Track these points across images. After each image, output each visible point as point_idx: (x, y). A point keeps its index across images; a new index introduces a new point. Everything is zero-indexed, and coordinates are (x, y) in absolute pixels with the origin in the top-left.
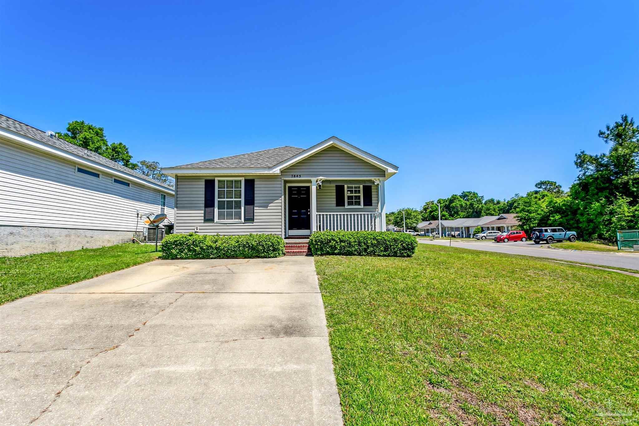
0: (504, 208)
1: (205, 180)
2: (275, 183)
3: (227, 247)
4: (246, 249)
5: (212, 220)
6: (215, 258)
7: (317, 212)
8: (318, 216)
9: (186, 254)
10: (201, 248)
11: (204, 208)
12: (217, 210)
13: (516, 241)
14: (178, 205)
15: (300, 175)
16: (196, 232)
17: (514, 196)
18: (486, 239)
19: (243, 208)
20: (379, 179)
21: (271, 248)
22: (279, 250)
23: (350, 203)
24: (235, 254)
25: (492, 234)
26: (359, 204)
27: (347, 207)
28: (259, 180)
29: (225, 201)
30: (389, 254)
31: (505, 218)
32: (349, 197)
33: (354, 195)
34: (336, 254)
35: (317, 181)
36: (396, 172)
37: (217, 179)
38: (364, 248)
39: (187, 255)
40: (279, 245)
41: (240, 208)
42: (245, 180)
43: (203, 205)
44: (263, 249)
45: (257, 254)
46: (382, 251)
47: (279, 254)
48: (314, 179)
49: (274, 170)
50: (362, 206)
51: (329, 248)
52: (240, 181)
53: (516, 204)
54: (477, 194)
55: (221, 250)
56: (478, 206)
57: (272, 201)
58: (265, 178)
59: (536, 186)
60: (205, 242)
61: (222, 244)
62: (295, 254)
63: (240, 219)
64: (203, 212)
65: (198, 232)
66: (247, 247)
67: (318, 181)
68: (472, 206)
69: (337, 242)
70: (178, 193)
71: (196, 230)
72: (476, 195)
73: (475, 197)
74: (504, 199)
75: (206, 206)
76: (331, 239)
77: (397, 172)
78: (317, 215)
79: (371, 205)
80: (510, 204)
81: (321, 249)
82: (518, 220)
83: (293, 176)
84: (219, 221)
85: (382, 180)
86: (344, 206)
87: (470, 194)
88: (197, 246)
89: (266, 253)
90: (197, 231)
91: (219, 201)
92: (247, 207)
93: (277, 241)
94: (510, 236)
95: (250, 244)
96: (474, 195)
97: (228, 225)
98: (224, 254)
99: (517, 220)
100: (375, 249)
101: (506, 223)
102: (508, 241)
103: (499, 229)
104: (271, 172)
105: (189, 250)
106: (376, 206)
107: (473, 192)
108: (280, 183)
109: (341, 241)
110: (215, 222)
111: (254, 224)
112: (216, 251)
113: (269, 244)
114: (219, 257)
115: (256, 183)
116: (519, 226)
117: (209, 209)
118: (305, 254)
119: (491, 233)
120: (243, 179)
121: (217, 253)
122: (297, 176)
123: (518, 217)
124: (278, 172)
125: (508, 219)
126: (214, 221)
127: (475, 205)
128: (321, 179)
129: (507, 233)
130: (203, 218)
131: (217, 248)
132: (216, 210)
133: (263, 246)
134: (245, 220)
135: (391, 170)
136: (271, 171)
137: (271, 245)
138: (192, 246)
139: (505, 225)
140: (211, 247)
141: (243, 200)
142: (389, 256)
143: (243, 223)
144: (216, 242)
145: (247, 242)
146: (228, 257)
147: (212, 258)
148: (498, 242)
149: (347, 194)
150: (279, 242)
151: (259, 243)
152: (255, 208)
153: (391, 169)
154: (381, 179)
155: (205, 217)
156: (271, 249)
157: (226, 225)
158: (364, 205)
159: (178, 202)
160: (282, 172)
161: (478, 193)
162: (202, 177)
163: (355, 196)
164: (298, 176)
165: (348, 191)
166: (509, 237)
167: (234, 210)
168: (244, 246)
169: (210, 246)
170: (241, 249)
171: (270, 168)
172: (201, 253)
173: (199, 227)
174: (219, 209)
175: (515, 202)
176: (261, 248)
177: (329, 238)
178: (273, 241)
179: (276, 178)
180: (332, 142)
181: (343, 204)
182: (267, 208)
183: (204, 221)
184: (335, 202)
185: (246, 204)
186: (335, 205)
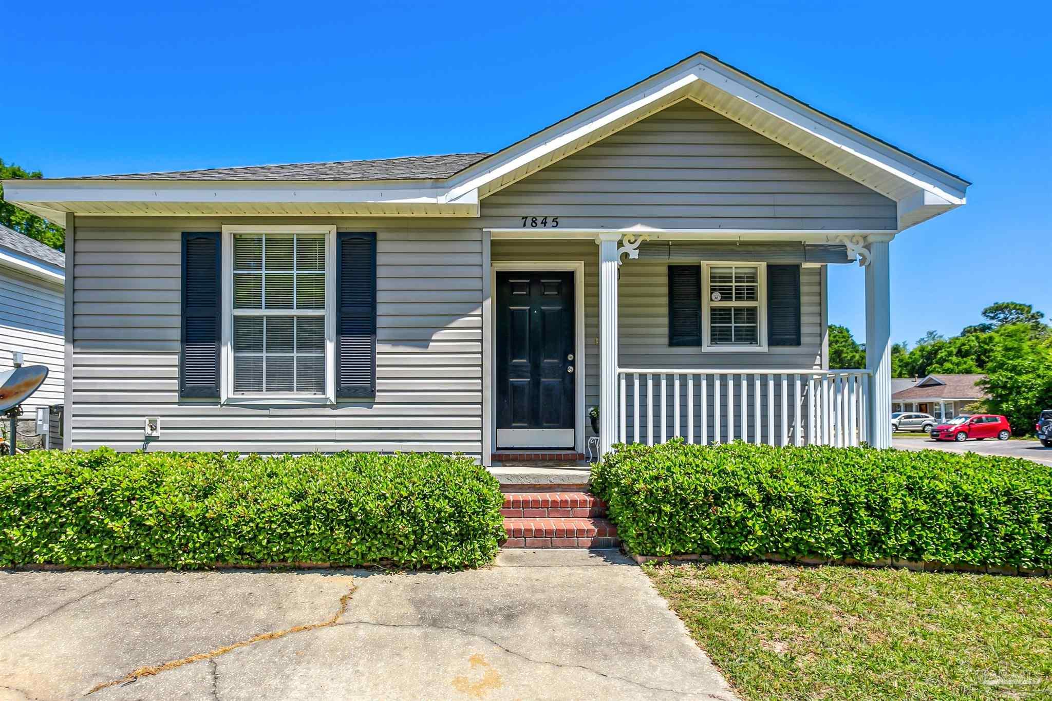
0: (914, 361)
1: (183, 234)
2: (459, 247)
3: (252, 520)
4: (340, 533)
5: (211, 393)
6: (201, 568)
7: (620, 366)
8: (623, 382)
9: (70, 546)
10: (137, 523)
11: (177, 346)
12: (231, 355)
13: (981, 439)
14: (79, 334)
15: (555, 219)
16: (149, 439)
17: (924, 336)
18: (897, 430)
19: (330, 348)
20: (865, 238)
21: (450, 527)
22: (485, 533)
23: (719, 336)
24: (288, 550)
25: (911, 420)
26: (750, 336)
27: (707, 347)
28: (394, 236)
29: (261, 318)
30: (983, 562)
31: (940, 384)
32: (718, 315)
33: (733, 304)
34: (745, 559)
35: (620, 244)
36: (956, 201)
37: (227, 231)
38: (870, 533)
39: (78, 551)
40: (484, 513)
41: (321, 347)
42: (339, 235)
43: (177, 334)
44: (414, 532)
45: (387, 553)
46: (949, 545)
47: (483, 548)
48: (606, 236)
49: (456, 192)
50: (763, 347)
51: (709, 531)
52: (322, 241)
53: (942, 354)
54: (848, 331)
55: (227, 531)
56: (853, 357)
57: (444, 320)
58: (419, 230)
59: (985, 313)
60: (155, 497)
61: (231, 505)
62: (545, 539)
63: (322, 388)
64: (175, 359)
65: (156, 439)
66: (340, 523)
67: (625, 242)
68: (839, 356)
69: (751, 506)
70: (79, 284)
71: (148, 430)
72: (845, 334)
73: (843, 337)
74: (904, 343)
75: (188, 337)
76: (721, 490)
77: (964, 201)
78: (619, 375)
79: (798, 343)
80: (930, 353)
81: (678, 534)
82: (987, 388)
83: (529, 221)
84: (239, 396)
85: (879, 239)
86: (699, 343)
87: (833, 330)
88: (117, 514)
89: (429, 547)
90: (155, 434)
91: (237, 319)
92: (349, 340)
93: (474, 497)
94: (972, 427)
95: (355, 510)
96: (841, 333)
97: (273, 411)
98: (240, 551)
99: (983, 389)
100: (920, 537)
101: (943, 395)
102: (967, 437)
103: (923, 408)
104: (442, 200)
105: (86, 530)
106: (813, 345)
107: (838, 326)
108: (476, 247)
109: (768, 500)
110: (223, 398)
111: (376, 409)
112: (202, 537)
113: (439, 512)
114: (219, 565)
115: (381, 247)
116: (986, 402)
117: (198, 350)
118: (587, 541)
119: (910, 417)
120: (330, 232)
121: (208, 543)
122: (544, 223)
123: (985, 383)
124: (473, 199)
125: (948, 387)
126: (219, 397)
127: (844, 355)
128: (637, 235)
129: (963, 419)
130: (175, 384)
131: (206, 524)
132: (227, 354)
133: (413, 517)
134: (339, 393)
135: (935, 195)
136: (442, 195)
137: (451, 515)
138: (96, 513)
139: (941, 401)
140: (181, 517)
141: (329, 313)
142: (982, 568)
143: (333, 407)
144: (207, 492)
145: (342, 502)
146: (259, 567)
147: (186, 568)
148: (938, 440)
149: (709, 301)
150: (485, 501)
151: (396, 509)
152: (380, 348)
153: (937, 191)
154: (875, 235)
155: (182, 379)
156: (449, 533)
157: (266, 412)
158: (772, 342)
159: (79, 321)
160: (483, 204)
161: (849, 329)
162: (170, 224)
163: (738, 310)
164: (549, 220)
165: (713, 290)
166: (970, 429)
167: (295, 354)
168: (329, 518)
169: (173, 515)
170: (313, 528)
171: (440, 183)
172: (137, 543)
173: (159, 419)
174: (236, 349)
175: (940, 348)
176: (403, 526)
177: (714, 484)
178: (459, 497)
179: (463, 229)
180: (691, 78)
181: (695, 338)
182: (427, 347)
183: (181, 396)
184: (665, 330)
185: (341, 330)
186: (666, 340)
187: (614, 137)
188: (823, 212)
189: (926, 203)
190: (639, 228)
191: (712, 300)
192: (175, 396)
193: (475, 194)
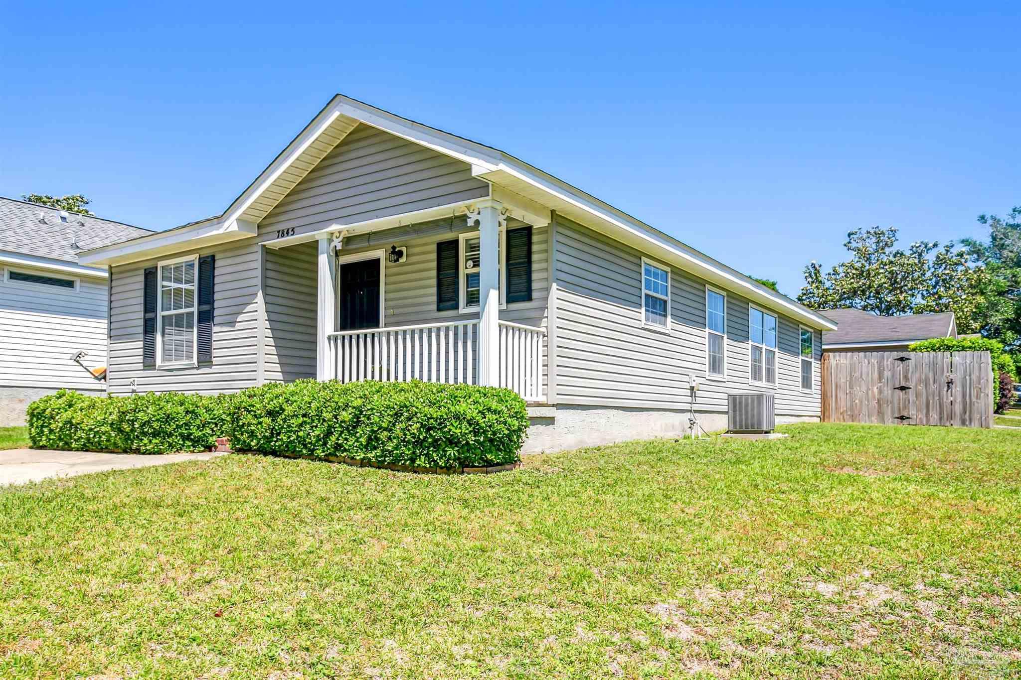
1: (145, 270)
2: (249, 258)
5: (153, 363)
8: (332, 342)
11: (141, 337)
14: (113, 333)
15: (293, 230)
16: (132, 391)
19: (195, 330)
23: (472, 299)
27: (463, 309)
28: (221, 256)
29: (172, 315)
32: (472, 281)
35: (331, 240)
37: (160, 266)
41: (193, 330)
42: (199, 259)
43: (141, 330)
48: (320, 236)
49: (226, 224)
52: (192, 264)
57: (242, 308)
63: (192, 357)
64: (141, 345)
65: (135, 391)
67: (334, 238)
70: (112, 305)
71: (132, 386)
75: (146, 332)
78: (329, 338)
83: (280, 235)
84: (162, 364)
90: (134, 388)
91: (163, 317)
92: (203, 326)
97: (175, 373)
104: (221, 231)
108: (255, 256)
111: (215, 369)
115: (218, 264)
117: (149, 338)
120: (196, 259)
122: (287, 233)
124: (234, 227)
126: (156, 365)
130: (142, 359)
132: (159, 339)
134: (199, 360)
136: (220, 228)
141: (195, 310)
143: (197, 368)
149: (465, 270)
152: (214, 329)
155: (144, 355)
157: (173, 373)
158: (509, 300)
159: (112, 326)
160: (259, 226)
162: (140, 265)
164: (290, 231)
165: (467, 259)
167: (185, 337)
171: (220, 221)
173: (136, 379)
174: (162, 335)
179: (250, 245)
180: (336, 114)
181: (454, 302)
182: (234, 326)
183: (144, 366)
184: (435, 298)
185: (199, 321)
186: (435, 307)
187: (322, 163)
188: (440, 191)
189: (474, 174)
190: (335, 227)
191: (466, 268)
192: (141, 366)
193: (235, 224)
